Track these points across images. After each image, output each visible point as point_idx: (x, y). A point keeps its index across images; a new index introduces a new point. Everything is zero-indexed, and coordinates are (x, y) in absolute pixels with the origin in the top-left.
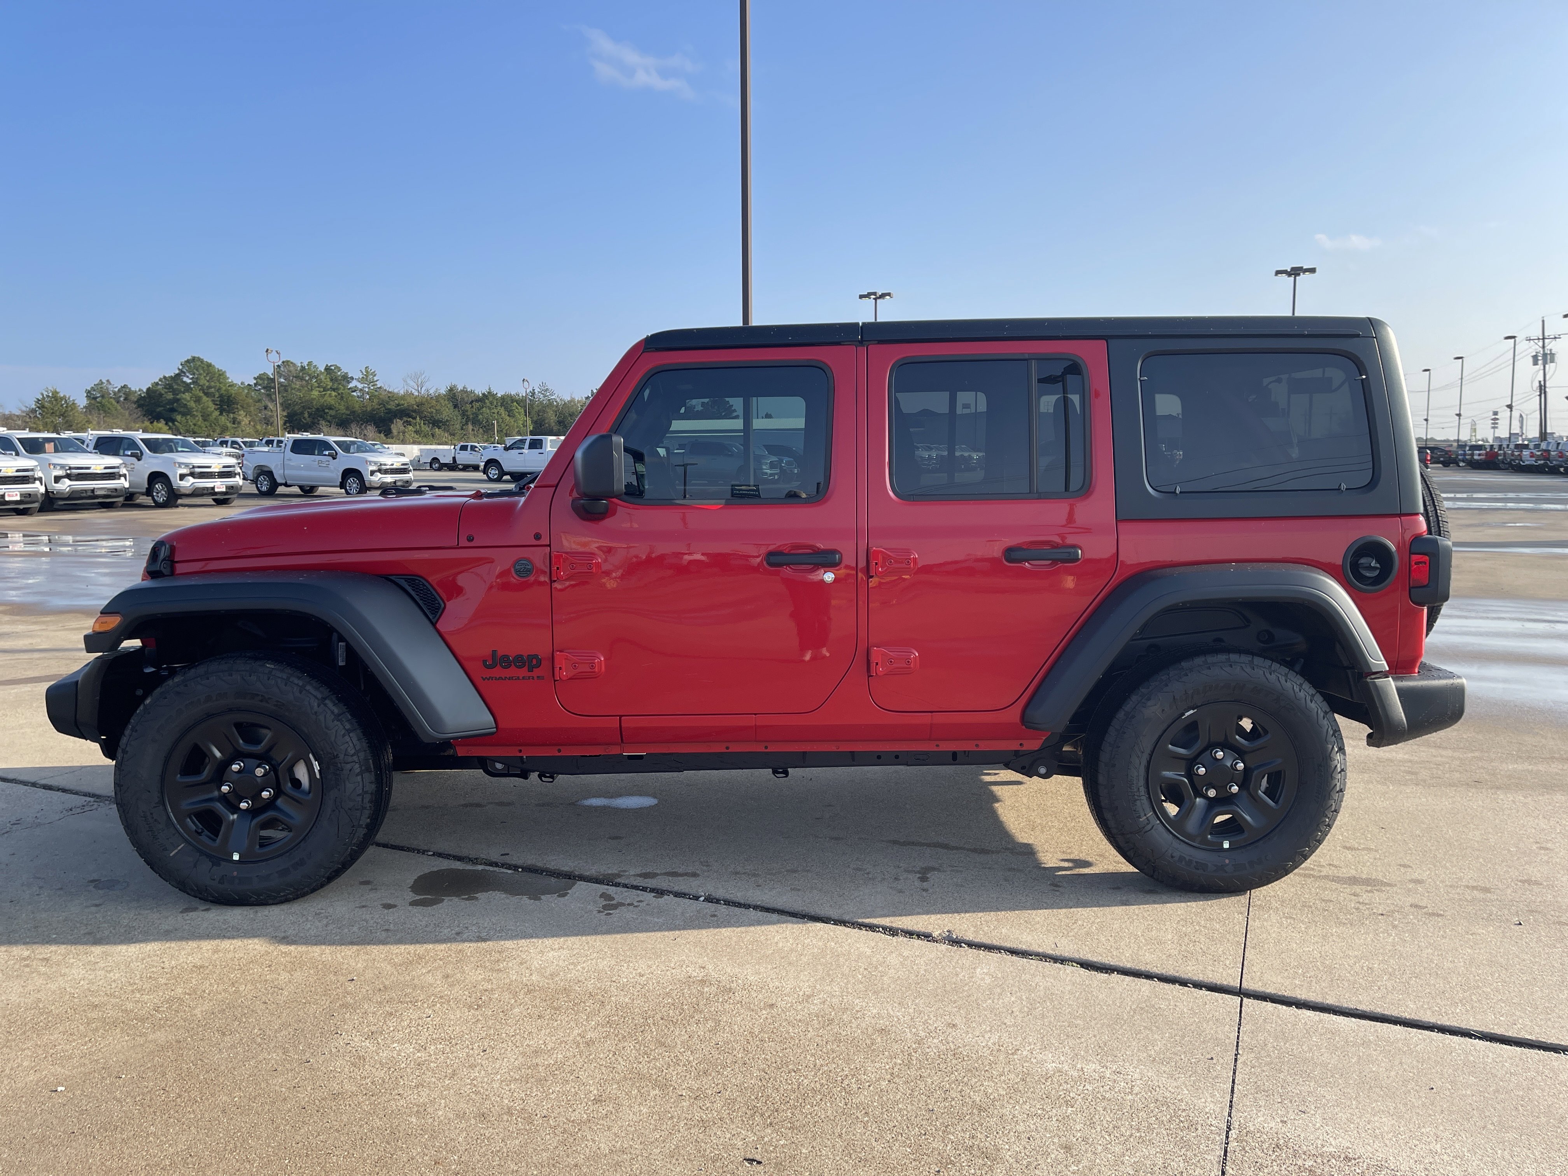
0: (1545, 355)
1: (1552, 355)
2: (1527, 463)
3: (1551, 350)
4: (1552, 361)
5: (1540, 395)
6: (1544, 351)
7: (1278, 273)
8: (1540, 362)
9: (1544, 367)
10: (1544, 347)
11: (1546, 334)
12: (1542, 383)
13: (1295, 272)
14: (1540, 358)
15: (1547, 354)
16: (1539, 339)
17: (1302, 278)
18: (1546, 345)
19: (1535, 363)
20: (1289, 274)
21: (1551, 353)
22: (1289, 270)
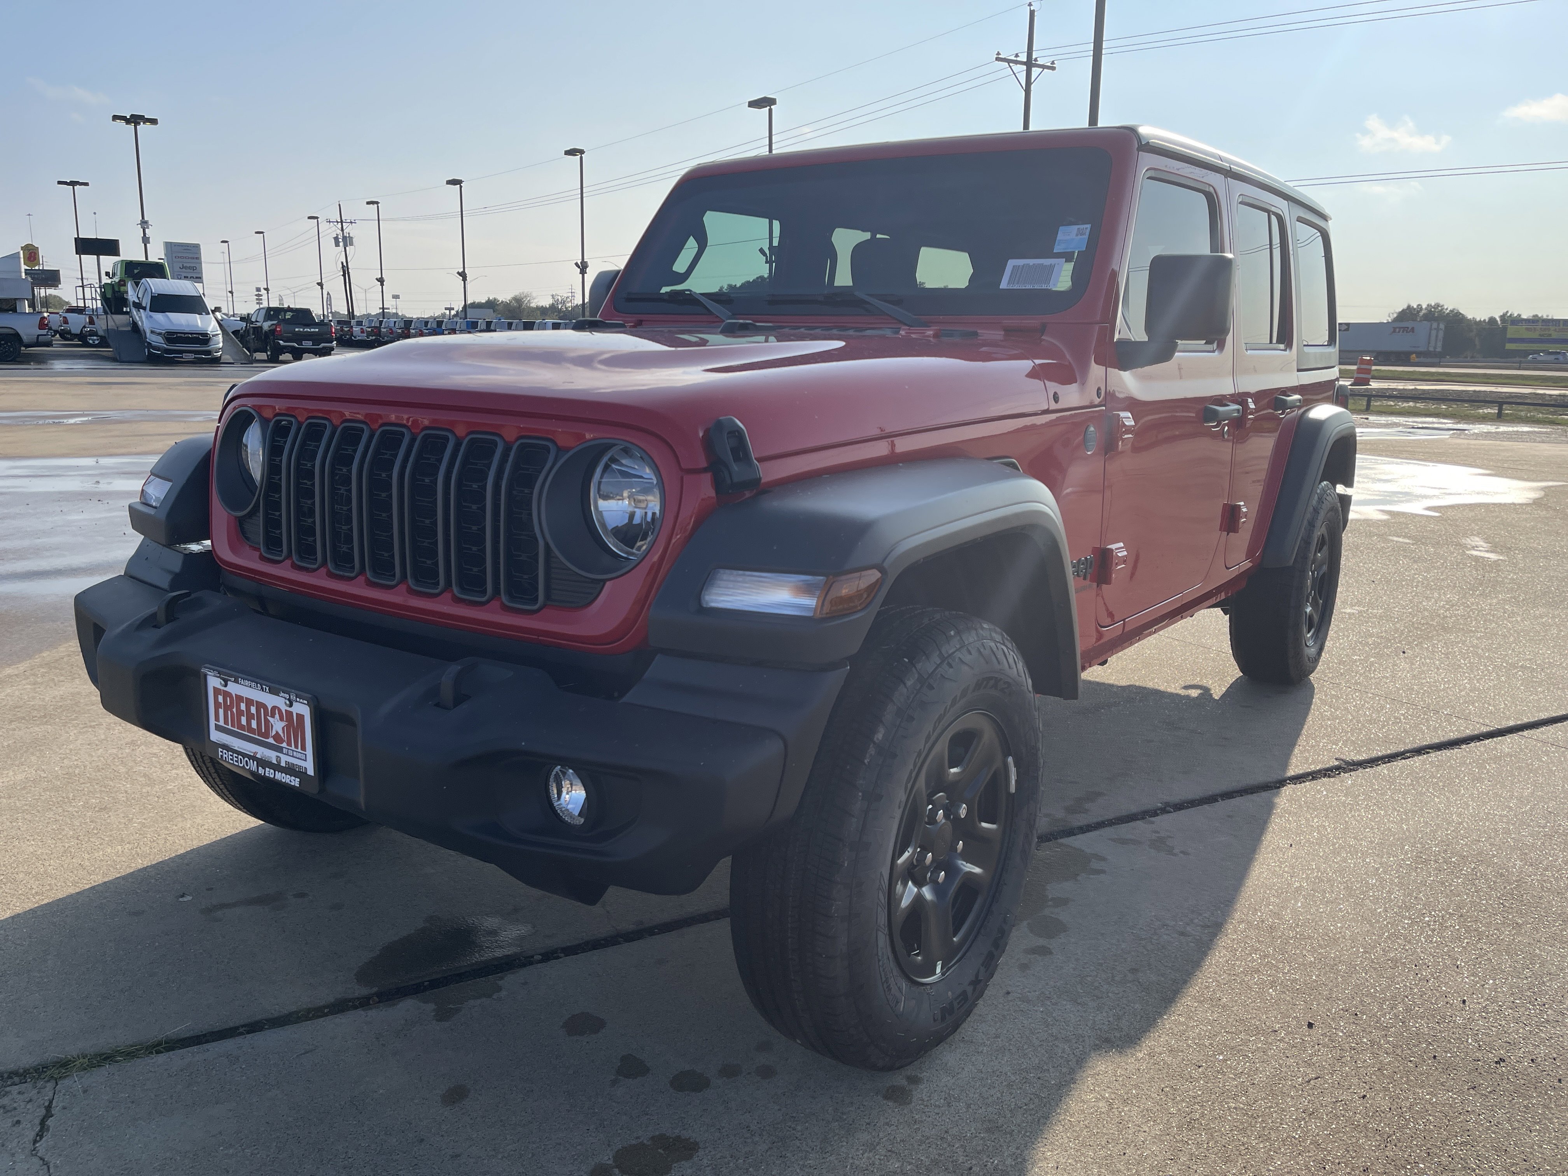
0: (344, 238)
1: (351, 238)
2: (358, 338)
3: (349, 234)
4: (351, 244)
5: (344, 275)
6: (343, 234)
7: (115, 118)
8: (341, 244)
9: (345, 249)
10: (342, 230)
11: (343, 218)
12: (345, 264)
13: (135, 120)
14: (340, 240)
15: (346, 237)
16: (338, 222)
17: (141, 127)
18: (344, 228)
19: (337, 245)
20: (128, 121)
21: (349, 237)
22: (128, 117)
